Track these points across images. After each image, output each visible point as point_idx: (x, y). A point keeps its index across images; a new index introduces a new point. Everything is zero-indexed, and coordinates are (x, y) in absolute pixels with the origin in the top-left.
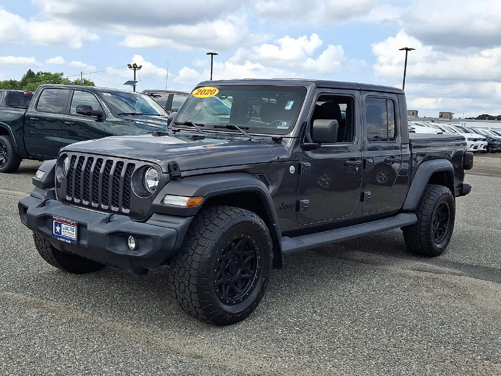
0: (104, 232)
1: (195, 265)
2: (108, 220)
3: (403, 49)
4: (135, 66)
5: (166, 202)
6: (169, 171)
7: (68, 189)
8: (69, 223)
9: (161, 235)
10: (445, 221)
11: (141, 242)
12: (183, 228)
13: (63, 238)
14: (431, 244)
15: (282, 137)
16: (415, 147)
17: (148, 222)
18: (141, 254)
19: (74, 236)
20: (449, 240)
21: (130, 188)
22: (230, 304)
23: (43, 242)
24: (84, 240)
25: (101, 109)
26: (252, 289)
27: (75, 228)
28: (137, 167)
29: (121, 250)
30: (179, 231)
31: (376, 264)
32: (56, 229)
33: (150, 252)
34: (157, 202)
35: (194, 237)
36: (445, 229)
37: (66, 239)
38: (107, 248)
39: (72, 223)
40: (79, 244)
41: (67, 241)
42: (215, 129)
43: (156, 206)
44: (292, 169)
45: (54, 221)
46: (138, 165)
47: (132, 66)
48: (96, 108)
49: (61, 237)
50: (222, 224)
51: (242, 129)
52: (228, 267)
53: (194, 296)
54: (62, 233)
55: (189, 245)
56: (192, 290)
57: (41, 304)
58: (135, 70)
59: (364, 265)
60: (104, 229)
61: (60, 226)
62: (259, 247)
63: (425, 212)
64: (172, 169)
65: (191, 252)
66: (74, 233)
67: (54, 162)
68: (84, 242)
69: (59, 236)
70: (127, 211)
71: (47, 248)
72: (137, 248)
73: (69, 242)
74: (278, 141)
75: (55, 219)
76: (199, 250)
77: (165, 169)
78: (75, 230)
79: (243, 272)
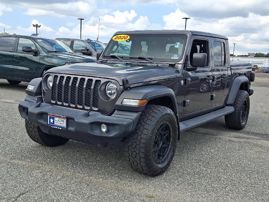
0: (87, 122)
1: (143, 141)
2: (88, 115)
3: (184, 18)
4: (37, 25)
5: (123, 103)
6: (124, 85)
7: (52, 96)
8: (61, 117)
9: (125, 123)
10: (245, 110)
11: (111, 128)
12: (136, 118)
13: (56, 126)
14: (240, 123)
15: (175, 64)
16: (233, 69)
17: (113, 115)
18: (111, 135)
19: (64, 125)
20: (247, 120)
21: (98, 95)
22: (159, 163)
23: (33, 128)
24: (70, 127)
25: (36, 49)
26: (169, 154)
27: (65, 121)
28: (102, 82)
29: (97, 133)
30: (134, 120)
31: (213, 135)
32: (50, 121)
33: (118, 133)
34: (118, 103)
35: (140, 124)
36: (245, 114)
37: (58, 127)
38: (89, 132)
39: (62, 117)
40: (67, 129)
41: (58, 128)
42: (130, 59)
43: (118, 106)
44: (182, 82)
45: (49, 116)
46: (103, 81)
47: (35, 25)
48: (33, 48)
49: (55, 126)
50: (157, 116)
51: (150, 59)
52: (157, 141)
53: (143, 160)
54: (55, 123)
55: (138, 129)
56: (141, 155)
57: (39, 167)
58: (37, 28)
59: (207, 136)
60: (87, 121)
61: (53, 119)
62: (172, 129)
63: (238, 105)
64: (125, 83)
65: (140, 133)
66: (64, 123)
67: (40, 79)
68: (72, 129)
69: (52, 125)
70: (96, 109)
71: (35, 132)
72: (108, 131)
73: (61, 129)
74: (172, 66)
75: (50, 115)
76: (145, 132)
77: (121, 83)
78: (64, 121)
79: (163, 144)
